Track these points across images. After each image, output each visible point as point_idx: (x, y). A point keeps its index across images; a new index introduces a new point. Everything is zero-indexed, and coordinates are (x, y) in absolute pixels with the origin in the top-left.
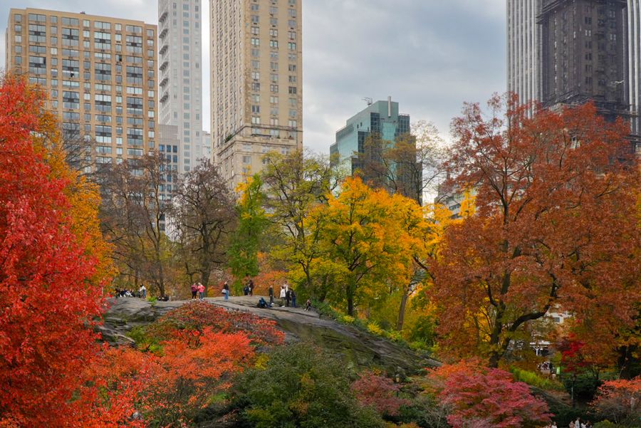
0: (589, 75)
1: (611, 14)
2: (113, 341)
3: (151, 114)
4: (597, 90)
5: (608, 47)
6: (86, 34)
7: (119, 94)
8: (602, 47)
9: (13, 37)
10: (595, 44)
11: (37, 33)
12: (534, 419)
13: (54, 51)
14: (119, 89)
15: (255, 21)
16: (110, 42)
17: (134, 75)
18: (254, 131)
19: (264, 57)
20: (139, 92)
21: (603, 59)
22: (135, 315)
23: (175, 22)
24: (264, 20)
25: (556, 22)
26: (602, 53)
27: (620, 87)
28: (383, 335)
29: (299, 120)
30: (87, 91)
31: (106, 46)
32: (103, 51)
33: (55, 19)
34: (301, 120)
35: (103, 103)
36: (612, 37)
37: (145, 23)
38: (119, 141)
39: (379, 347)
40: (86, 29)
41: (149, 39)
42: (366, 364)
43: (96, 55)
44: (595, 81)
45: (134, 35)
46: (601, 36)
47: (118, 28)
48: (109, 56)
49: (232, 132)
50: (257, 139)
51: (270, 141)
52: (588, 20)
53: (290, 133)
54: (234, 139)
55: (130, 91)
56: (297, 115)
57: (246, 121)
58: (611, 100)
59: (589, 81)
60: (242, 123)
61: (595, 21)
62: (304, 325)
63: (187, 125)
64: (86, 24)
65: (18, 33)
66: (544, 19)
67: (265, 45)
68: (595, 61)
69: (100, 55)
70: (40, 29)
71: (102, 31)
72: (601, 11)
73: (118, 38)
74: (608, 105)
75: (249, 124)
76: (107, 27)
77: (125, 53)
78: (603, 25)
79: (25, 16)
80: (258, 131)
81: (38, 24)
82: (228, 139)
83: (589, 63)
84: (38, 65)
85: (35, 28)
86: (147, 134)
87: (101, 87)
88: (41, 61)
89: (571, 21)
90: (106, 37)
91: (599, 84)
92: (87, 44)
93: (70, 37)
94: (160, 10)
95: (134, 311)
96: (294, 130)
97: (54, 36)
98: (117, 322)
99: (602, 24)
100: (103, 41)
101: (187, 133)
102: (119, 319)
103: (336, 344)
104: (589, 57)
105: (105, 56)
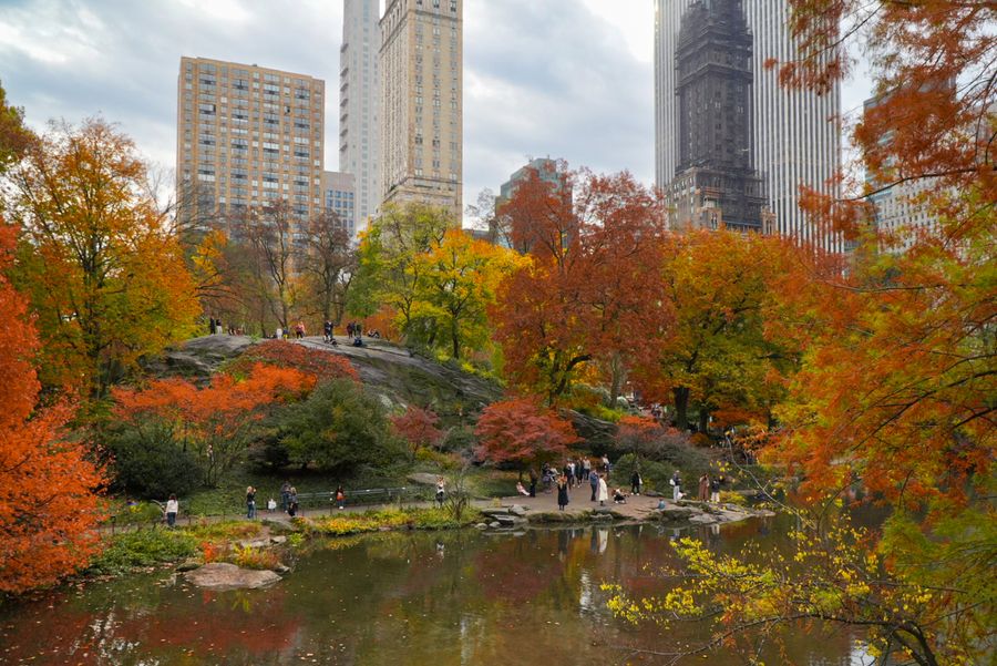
0: (718, 143)
1: (739, 89)
2: (208, 375)
3: (317, 163)
4: (726, 156)
5: (736, 118)
6: (256, 85)
7: (286, 143)
8: (730, 118)
9: (183, 84)
10: (724, 115)
11: (208, 82)
12: (546, 450)
13: (224, 100)
14: (286, 138)
15: (419, 79)
16: (278, 93)
17: (302, 126)
18: (417, 182)
19: (427, 113)
20: (306, 141)
21: (731, 129)
22: (234, 352)
23: (355, 78)
24: (427, 80)
25: (690, 94)
26: (731, 123)
27: (746, 154)
28: (475, 374)
29: (459, 173)
30: (255, 139)
31: (275, 98)
32: (271, 102)
33: (227, 69)
34: (461, 173)
35: (271, 151)
36: (739, 110)
37: (314, 77)
38: (286, 187)
39: (466, 385)
40: (256, 80)
41: (317, 92)
42: (449, 400)
43: (265, 105)
44: (724, 149)
45: (302, 89)
46: (729, 108)
47: (287, 81)
48: (277, 107)
49: (396, 182)
50: (418, 189)
51: (431, 191)
52: (718, 94)
53: (451, 186)
54: (397, 189)
55: (297, 140)
56: (457, 167)
57: (410, 172)
58: (738, 166)
59: (718, 148)
60: (405, 174)
61: (724, 94)
62: (393, 363)
63: (365, 174)
64: (256, 76)
65: (189, 80)
66: (681, 91)
67: (428, 103)
68: (724, 131)
69: (269, 106)
70: (210, 78)
71: (272, 83)
72: (731, 86)
73: (287, 90)
74: (735, 170)
75: (412, 176)
76: (276, 79)
77: (293, 105)
78: (732, 99)
79: (196, 65)
80: (422, 183)
81: (208, 73)
82: (392, 189)
83: (718, 131)
84: (207, 112)
85: (205, 77)
86: (312, 182)
87: (269, 135)
88: (211, 108)
89: (703, 94)
90: (275, 88)
91: (728, 151)
92: (256, 95)
93: (240, 87)
94: (342, 65)
95: (233, 348)
96: (454, 182)
97: (224, 85)
98: (216, 358)
99: (731, 97)
100: (272, 93)
101: (364, 181)
102: (218, 355)
103: (422, 381)
104: (719, 127)
105: (273, 106)
